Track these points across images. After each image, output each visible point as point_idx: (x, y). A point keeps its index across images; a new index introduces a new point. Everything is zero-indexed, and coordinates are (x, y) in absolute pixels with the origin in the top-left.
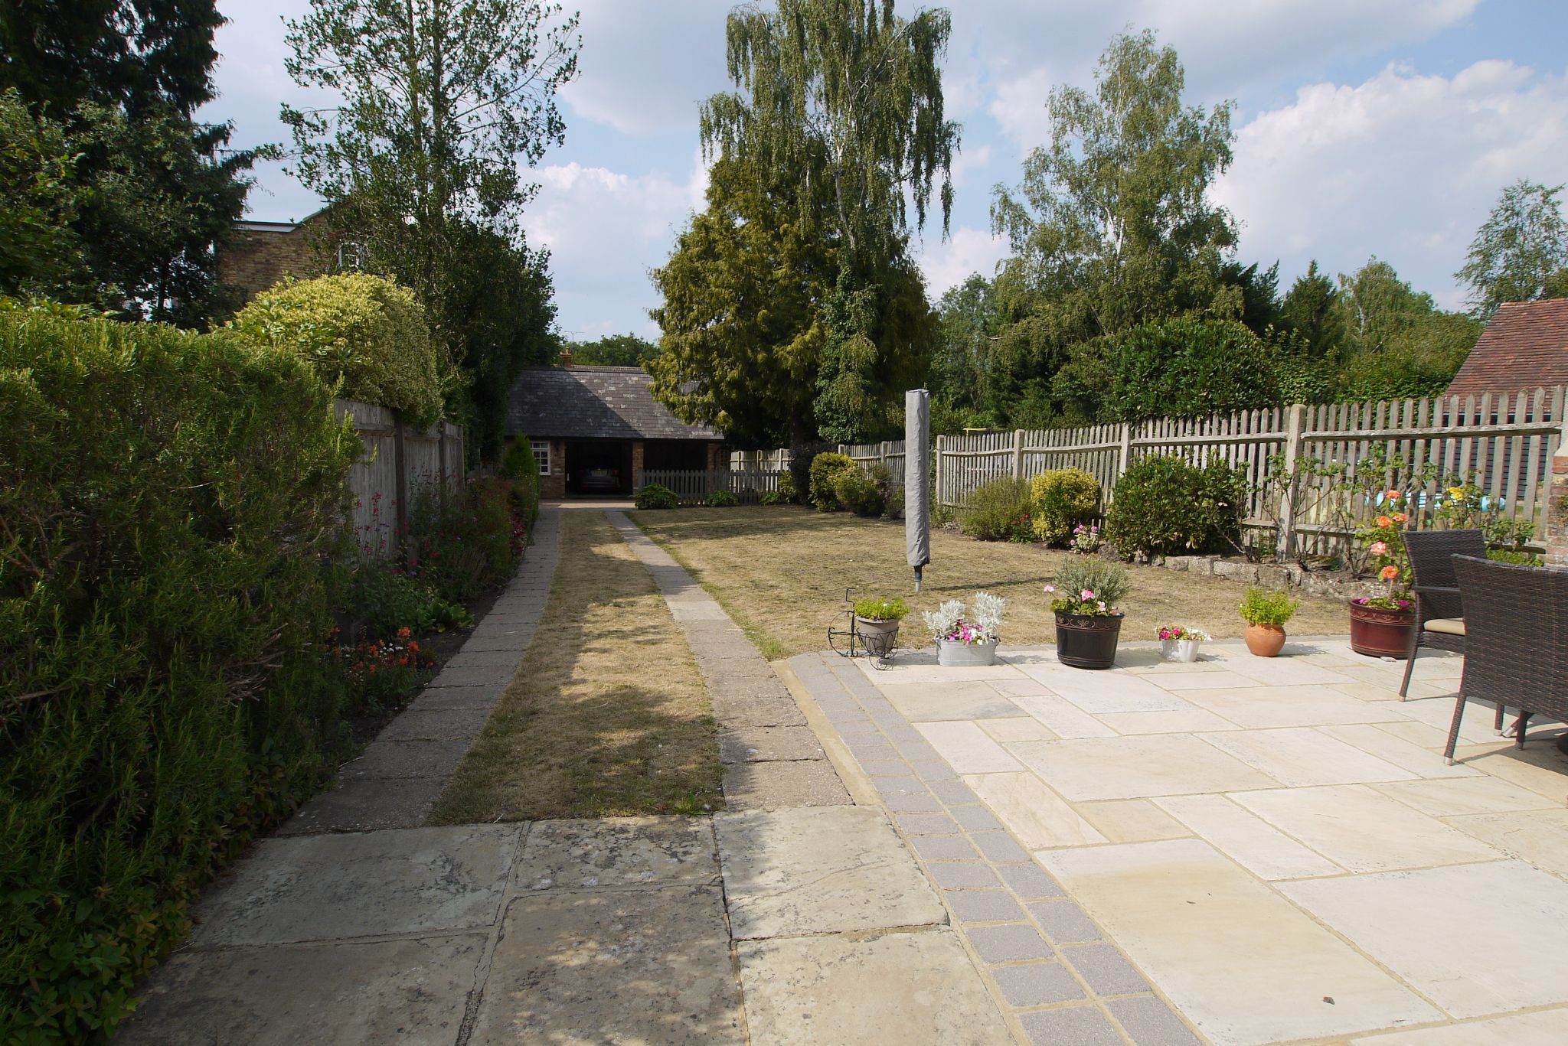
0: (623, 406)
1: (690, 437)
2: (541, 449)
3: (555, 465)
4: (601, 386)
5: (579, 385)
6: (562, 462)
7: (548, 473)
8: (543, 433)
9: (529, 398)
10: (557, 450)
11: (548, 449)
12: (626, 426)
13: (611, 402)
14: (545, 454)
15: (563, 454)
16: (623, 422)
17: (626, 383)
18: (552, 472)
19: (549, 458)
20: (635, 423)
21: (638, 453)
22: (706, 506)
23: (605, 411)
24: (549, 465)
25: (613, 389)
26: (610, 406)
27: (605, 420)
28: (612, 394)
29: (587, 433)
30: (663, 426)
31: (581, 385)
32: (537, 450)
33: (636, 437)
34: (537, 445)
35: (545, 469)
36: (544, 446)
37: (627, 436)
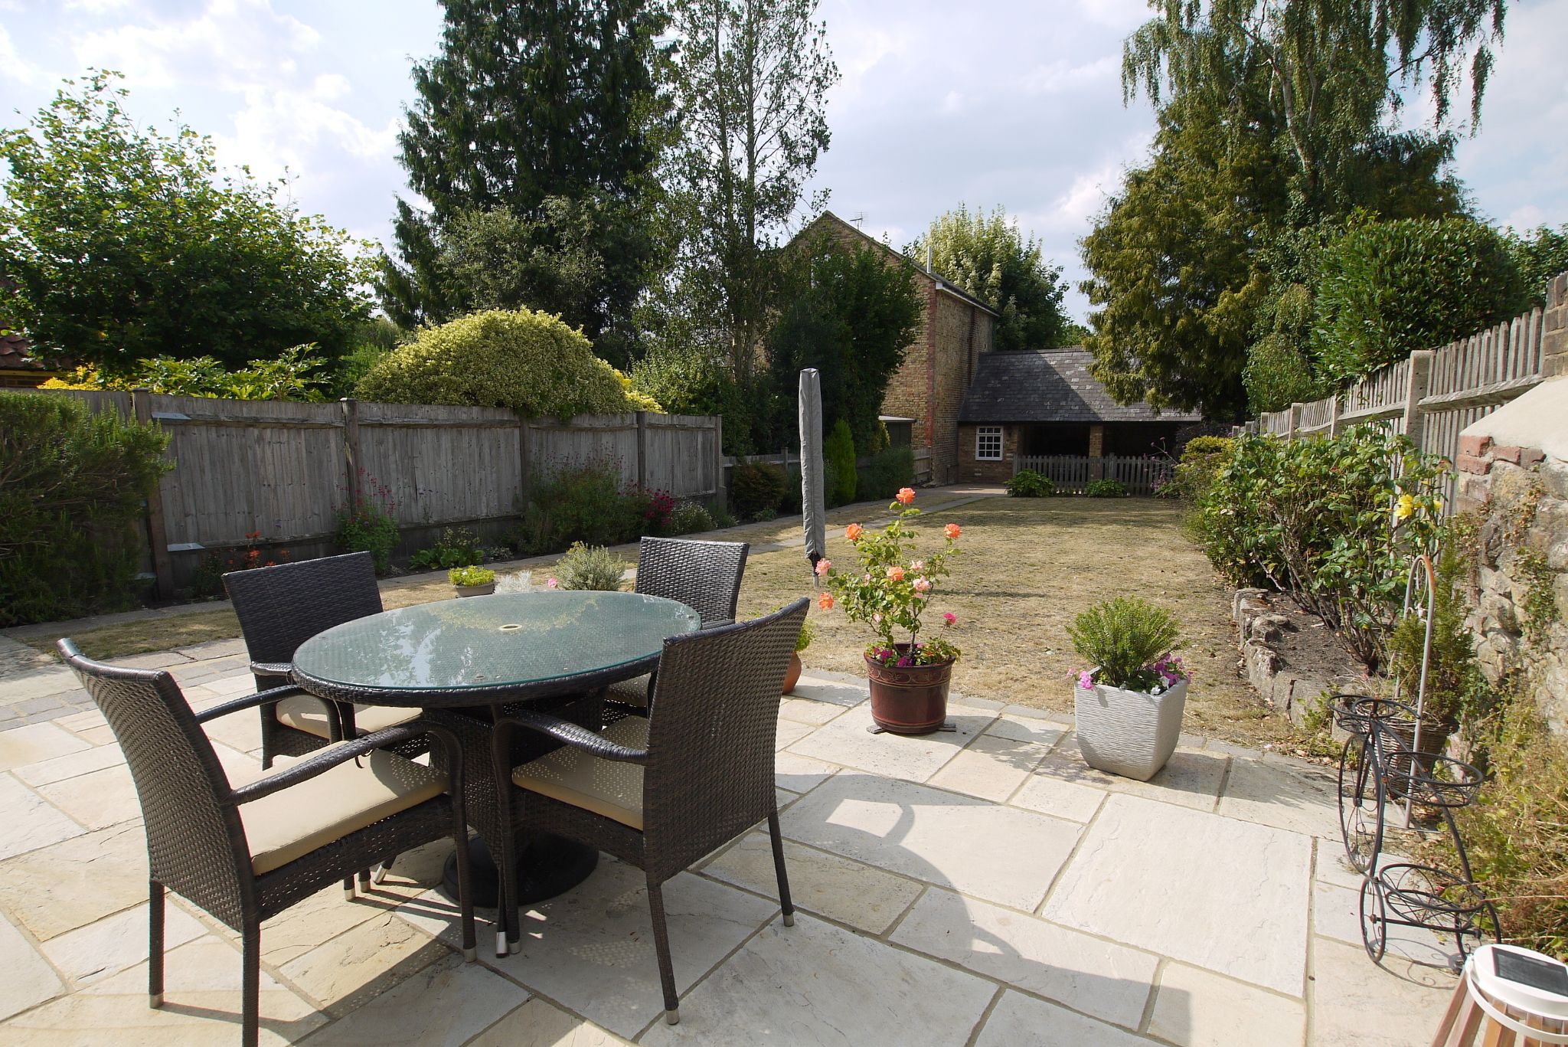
0: (1087, 388)
2: (993, 435)
3: (1007, 450)
4: (1070, 367)
5: (1048, 369)
6: (1014, 447)
7: (1000, 458)
8: (996, 418)
9: (993, 383)
10: (1010, 435)
11: (1001, 434)
12: (1086, 408)
14: (997, 439)
15: (1015, 438)
16: (1084, 404)
18: (1004, 457)
19: (1001, 443)
20: (1096, 406)
21: (1096, 438)
22: (1086, 496)
23: (1067, 392)
24: (1001, 450)
26: (1074, 387)
27: (1064, 403)
28: (1078, 375)
29: (1041, 417)
31: (1051, 367)
32: (990, 435)
33: (1092, 419)
34: (990, 431)
35: (997, 454)
36: (998, 431)
37: (1083, 420)
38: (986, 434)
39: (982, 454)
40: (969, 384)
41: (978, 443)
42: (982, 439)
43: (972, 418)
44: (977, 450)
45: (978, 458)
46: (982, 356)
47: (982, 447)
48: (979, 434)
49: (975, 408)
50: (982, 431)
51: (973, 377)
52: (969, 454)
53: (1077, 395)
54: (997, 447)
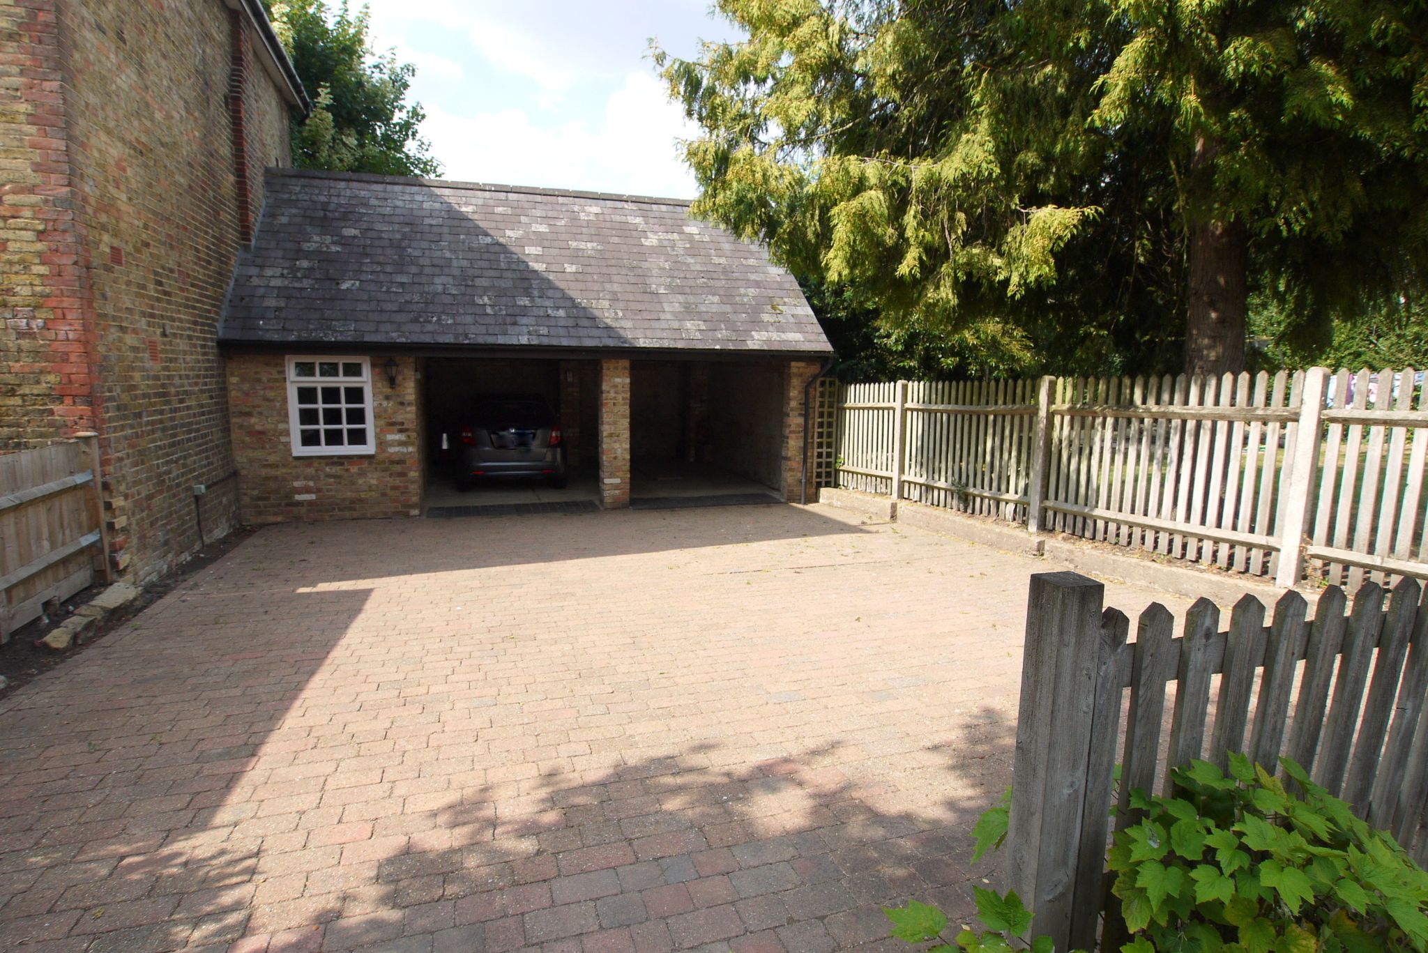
0: (570, 269)
1: (752, 345)
2: (342, 381)
3: (388, 422)
6: (409, 415)
7: (369, 448)
8: (346, 332)
9: (316, 241)
10: (392, 382)
11: (366, 380)
12: (582, 316)
13: (538, 258)
14: (355, 395)
15: (410, 390)
16: (575, 306)
17: (574, 218)
18: (381, 444)
19: (369, 405)
20: (606, 311)
21: (616, 386)
23: (526, 279)
24: (370, 426)
25: (543, 228)
26: (539, 267)
27: (524, 301)
28: (540, 239)
29: (478, 335)
30: (678, 317)
31: (463, 218)
32: (330, 382)
33: (611, 343)
34: (330, 370)
35: (358, 437)
36: (353, 370)
37: (589, 343)
38: (319, 381)
39: (310, 439)
40: (245, 233)
41: (294, 406)
42: (306, 395)
43: (269, 330)
44: (295, 427)
45: (299, 450)
46: (272, 177)
47: (308, 417)
48: (294, 381)
49: (272, 303)
50: (305, 369)
51: (257, 220)
52: (268, 439)
53: (550, 285)
54: (357, 416)
